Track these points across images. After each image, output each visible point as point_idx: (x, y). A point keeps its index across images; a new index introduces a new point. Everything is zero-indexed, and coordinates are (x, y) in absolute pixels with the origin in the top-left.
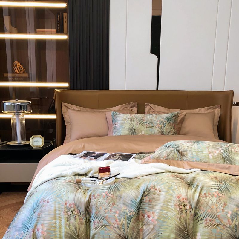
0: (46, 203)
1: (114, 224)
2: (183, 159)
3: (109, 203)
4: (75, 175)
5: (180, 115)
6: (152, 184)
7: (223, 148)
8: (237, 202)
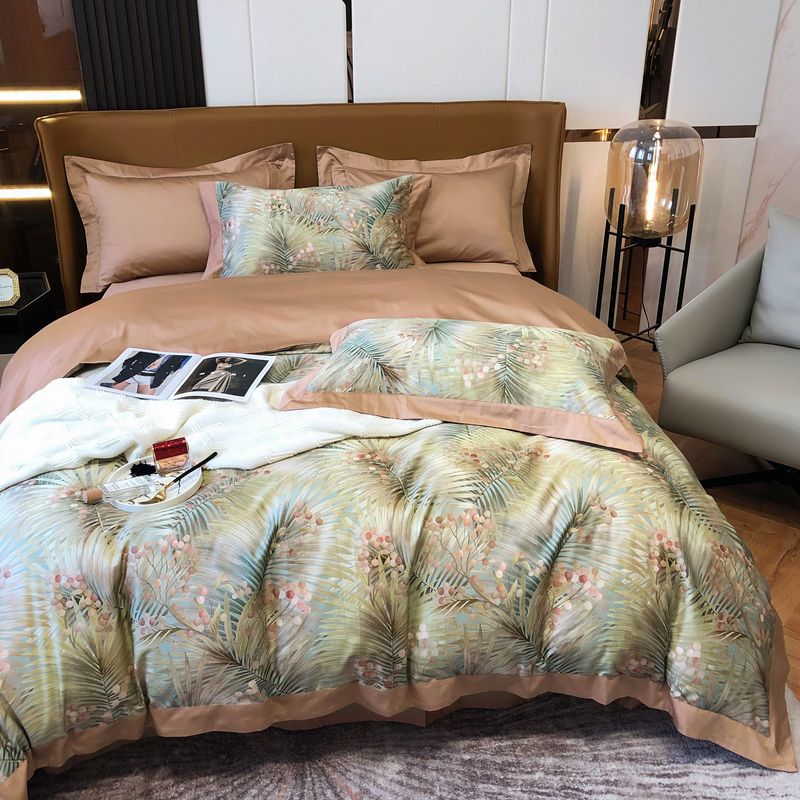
0: (1, 578)
1: (197, 625)
2: (396, 390)
3: (180, 569)
4: (90, 463)
5: (415, 186)
6: (298, 500)
7: (501, 356)
8: (523, 534)
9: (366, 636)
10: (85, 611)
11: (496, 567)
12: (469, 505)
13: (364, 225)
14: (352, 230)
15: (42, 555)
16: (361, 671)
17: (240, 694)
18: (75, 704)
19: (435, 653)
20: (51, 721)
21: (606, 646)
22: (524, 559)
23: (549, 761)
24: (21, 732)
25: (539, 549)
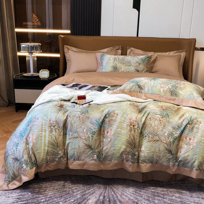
0: (36, 120)
1: (83, 137)
2: (142, 92)
3: (80, 122)
4: (61, 100)
5: (152, 57)
6: (113, 109)
7: (171, 84)
8: (174, 125)
9: (127, 146)
10: (55, 130)
11: (165, 132)
12: (159, 116)
13: (138, 65)
14: (134, 66)
15: (47, 115)
16: (125, 157)
17: (92, 158)
18: (49, 154)
19: (146, 154)
20: (43, 157)
21: (196, 159)
22: (173, 131)
23: (177, 195)
24: (35, 159)
25: (178, 129)
